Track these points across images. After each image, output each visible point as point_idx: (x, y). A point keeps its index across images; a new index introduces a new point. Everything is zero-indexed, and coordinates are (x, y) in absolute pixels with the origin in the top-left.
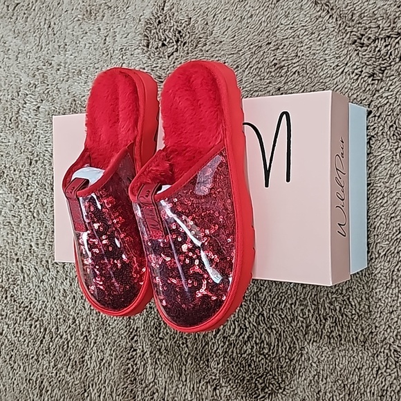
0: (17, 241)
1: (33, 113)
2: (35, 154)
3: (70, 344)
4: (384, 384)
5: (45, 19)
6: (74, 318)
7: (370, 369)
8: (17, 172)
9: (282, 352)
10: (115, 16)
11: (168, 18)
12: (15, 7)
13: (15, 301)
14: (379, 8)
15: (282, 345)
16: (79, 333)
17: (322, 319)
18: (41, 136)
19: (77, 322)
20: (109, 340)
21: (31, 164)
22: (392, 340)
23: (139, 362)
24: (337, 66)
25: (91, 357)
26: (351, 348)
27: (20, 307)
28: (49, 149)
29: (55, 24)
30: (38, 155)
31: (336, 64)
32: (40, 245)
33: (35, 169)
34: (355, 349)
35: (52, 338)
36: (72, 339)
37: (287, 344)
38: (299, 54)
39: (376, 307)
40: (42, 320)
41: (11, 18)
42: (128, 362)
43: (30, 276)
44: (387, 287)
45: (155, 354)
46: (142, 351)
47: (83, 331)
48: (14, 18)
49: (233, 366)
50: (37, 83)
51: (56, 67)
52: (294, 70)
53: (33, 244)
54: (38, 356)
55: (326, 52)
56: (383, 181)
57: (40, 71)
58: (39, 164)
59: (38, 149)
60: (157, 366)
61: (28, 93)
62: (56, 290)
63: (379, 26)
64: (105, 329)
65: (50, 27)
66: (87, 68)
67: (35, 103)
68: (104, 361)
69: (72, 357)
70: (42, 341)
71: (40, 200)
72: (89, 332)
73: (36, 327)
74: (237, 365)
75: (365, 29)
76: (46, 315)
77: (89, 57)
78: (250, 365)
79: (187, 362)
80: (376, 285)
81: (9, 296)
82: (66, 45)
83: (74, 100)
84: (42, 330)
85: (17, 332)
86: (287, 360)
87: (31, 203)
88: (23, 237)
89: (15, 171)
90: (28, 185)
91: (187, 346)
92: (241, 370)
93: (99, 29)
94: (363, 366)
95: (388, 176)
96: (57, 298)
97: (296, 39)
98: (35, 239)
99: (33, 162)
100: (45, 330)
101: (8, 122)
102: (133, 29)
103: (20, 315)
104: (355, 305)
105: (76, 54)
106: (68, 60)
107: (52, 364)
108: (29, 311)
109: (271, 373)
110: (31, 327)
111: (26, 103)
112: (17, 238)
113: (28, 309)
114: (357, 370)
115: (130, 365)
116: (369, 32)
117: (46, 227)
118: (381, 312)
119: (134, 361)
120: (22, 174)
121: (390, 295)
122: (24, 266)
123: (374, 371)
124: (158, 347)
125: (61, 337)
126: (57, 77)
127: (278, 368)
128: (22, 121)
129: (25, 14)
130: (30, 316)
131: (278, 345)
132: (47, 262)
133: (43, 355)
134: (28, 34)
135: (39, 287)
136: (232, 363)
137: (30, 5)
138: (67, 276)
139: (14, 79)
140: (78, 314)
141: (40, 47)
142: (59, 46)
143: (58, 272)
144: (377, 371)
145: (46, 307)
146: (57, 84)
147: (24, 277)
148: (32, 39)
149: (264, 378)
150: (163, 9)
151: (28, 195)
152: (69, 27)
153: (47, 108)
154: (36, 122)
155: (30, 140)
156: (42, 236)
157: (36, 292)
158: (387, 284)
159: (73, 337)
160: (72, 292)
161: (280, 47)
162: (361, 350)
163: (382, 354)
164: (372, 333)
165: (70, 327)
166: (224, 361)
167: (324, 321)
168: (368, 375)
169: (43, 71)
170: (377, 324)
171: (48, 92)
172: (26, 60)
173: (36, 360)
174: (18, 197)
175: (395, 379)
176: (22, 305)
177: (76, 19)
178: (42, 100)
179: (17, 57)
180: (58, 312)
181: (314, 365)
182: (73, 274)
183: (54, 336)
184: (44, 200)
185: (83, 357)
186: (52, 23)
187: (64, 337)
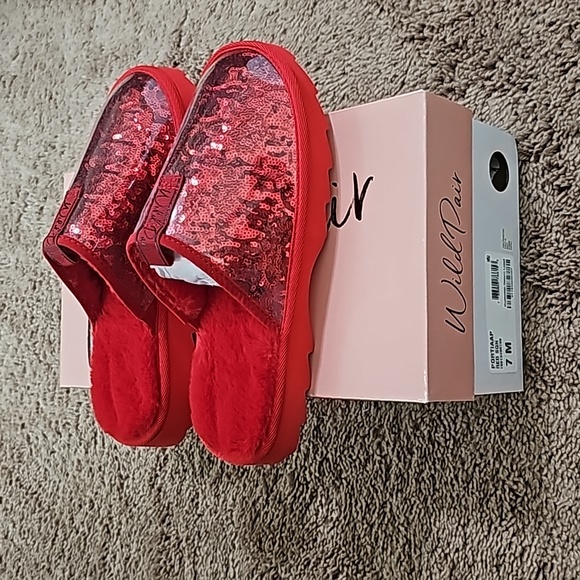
0: (22, 399)
1: (36, 216)
2: (39, 273)
3: (87, 540)
4: (499, 545)
5: (46, 90)
6: (91, 501)
7: (479, 524)
8: (19, 302)
9: (358, 513)
11: (185, 57)
12: (12, 82)
13: (21, 486)
15: (357, 504)
16: (99, 520)
17: (406, 452)
19: (96, 506)
20: (135, 528)
21: (34, 288)
22: (506, 473)
23: (173, 557)
24: (395, 76)
25: (115, 557)
26: (449, 495)
27: (27, 494)
29: (57, 94)
30: (42, 274)
31: (393, 74)
32: (48, 400)
33: (39, 294)
34: (454, 495)
35: (65, 535)
36: (89, 533)
37: (363, 501)
38: (348, 69)
39: (478, 424)
40: (54, 509)
41: (8, 97)
42: (159, 556)
43: (38, 447)
45: (194, 540)
46: (177, 538)
47: (103, 519)
48: (11, 95)
49: (293, 545)
50: (38, 176)
51: (60, 150)
52: (342, 94)
53: (40, 400)
54: (50, 564)
55: (380, 60)
57: (42, 159)
58: (44, 286)
60: (196, 559)
61: (28, 190)
62: (70, 462)
63: (443, 10)
64: (130, 511)
65: (51, 98)
67: (37, 204)
68: (130, 560)
69: (91, 559)
70: (54, 540)
71: (47, 338)
72: (110, 519)
73: (45, 521)
74: (299, 542)
75: (426, 17)
76: (59, 501)
78: (315, 540)
79: (234, 547)
81: (14, 480)
82: (70, 118)
84: (54, 525)
85: (24, 532)
86: (365, 526)
87: (36, 343)
88: (29, 392)
89: (17, 301)
90: (33, 318)
91: (233, 522)
92: (304, 550)
94: (469, 520)
96: (70, 474)
97: (342, 49)
98: (42, 392)
99: (37, 284)
100: (57, 523)
101: (8, 234)
103: (27, 505)
104: (449, 425)
105: (82, 128)
106: (74, 138)
107: (67, 573)
108: (37, 499)
109: (344, 549)
110: (40, 522)
111: (26, 206)
112: (22, 395)
113: (36, 496)
114: (460, 528)
115: (162, 562)
116: (431, 20)
118: (486, 431)
119: (167, 555)
120: (25, 303)
122: (30, 434)
123: (485, 528)
124: (196, 529)
125: (77, 532)
126: (62, 162)
128: (23, 231)
129: (23, 88)
130: (40, 505)
131: (351, 504)
132: (57, 422)
133: (56, 561)
134: (27, 114)
135: (49, 461)
136: (291, 539)
138: (81, 439)
139: (12, 176)
140: (96, 493)
141: (41, 128)
142: (63, 122)
143: (70, 435)
144: (490, 526)
145: (57, 490)
147: (31, 450)
148: (31, 119)
149: (336, 558)
150: (179, 46)
151: (33, 332)
152: (73, 94)
153: (51, 207)
156: (50, 387)
157: (46, 470)
159: (92, 530)
160: (88, 462)
161: (323, 66)
162: (464, 496)
163: (493, 498)
164: (476, 465)
165: (87, 514)
166: (281, 538)
167: (409, 457)
168: (477, 533)
169: (45, 159)
170: (482, 451)
171: (52, 186)
172: (27, 149)
173: (48, 570)
174: (21, 337)
175: (514, 535)
176: (30, 491)
178: (45, 198)
179: (16, 146)
180: (73, 494)
181: (402, 529)
182: (88, 436)
183: (69, 531)
184: (52, 336)
185: (104, 558)
186: (54, 94)
187: (81, 530)
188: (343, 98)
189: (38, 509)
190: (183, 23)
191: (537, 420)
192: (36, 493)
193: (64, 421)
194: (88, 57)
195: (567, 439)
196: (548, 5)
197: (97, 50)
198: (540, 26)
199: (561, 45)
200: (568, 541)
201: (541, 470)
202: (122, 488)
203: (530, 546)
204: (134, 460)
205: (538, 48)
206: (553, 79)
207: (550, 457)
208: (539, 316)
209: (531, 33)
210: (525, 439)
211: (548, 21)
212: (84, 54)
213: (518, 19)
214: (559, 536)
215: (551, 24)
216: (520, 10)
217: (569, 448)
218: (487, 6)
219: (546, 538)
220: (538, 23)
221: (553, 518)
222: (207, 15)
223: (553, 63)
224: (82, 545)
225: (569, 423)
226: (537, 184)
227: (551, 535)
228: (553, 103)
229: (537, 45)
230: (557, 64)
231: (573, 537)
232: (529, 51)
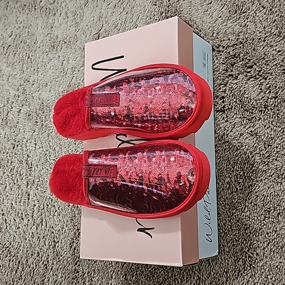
0: (3, 201)
1: (17, 114)
3: (35, 271)
4: (243, 281)
5: (26, 54)
6: (38, 252)
7: (234, 272)
8: (5, 154)
10: (69, 48)
12: (8, 48)
14: (229, 28)
16: (41, 262)
18: (21, 129)
19: (40, 255)
20: (61, 266)
21: (14, 148)
22: (247, 249)
23: (80, 281)
25: (49, 280)
26: (220, 258)
27: (3, 248)
28: (26, 137)
29: (32, 56)
30: (18, 141)
32: (18, 202)
33: (17, 151)
34: (223, 258)
35: (23, 268)
36: (36, 268)
39: (235, 226)
40: (18, 256)
41: (6, 55)
42: (73, 281)
43: (11, 225)
44: (242, 212)
45: (91, 274)
46: (83, 272)
47: (44, 261)
48: (7, 54)
49: (142, 278)
50: (19, 94)
51: (32, 83)
53: (13, 202)
56: (236, 139)
57: (22, 86)
58: (19, 147)
59: (19, 137)
60: (92, 283)
61: (13, 101)
62: (28, 233)
63: (229, 39)
64: (59, 258)
65: (29, 58)
66: (51, 82)
67: (18, 107)
68: (57, 282)
69: (36, 281)
70: (17, 271)
71: (19, 172)
72: (48, 261)
73: (13, 261)
74: (145, 276)
75: (221, 42)
76: (20, 252)
77: (52, 75)
78: (154, 276)
79: (112, 278)
80: (235, 210)
82: (38, 68)
83: (43, 103)
84: (17, 263)
87: (13, 174)
88: (7, 198)
89: (4, 153)
90: (12, 162)
91: (112, 266)
92: (148, 280)
93: (59, 57)
94: (229, 270)
95: (239, 135)
96: (28, 239)
98: (15, 198)
99: (16, 146)
100: (19, 262)
102: (80, 55)
103: (3, 253)
104: (222, 226)
105: (45, 74)
106: (40, 78)
108: (9, 250)
109: (168, 280)
110: (10, 262)
111: (12, 108)
112: (3, 199)
114: (225, 273)
116: (223, 43)
117: (22, 190)
118: (239, 230)
119: (77, 280)
120: (8, 155)
121: (244, 217)
122: (7, 218)
123: (237, 273)
124: (93, 268)
125: (30, 267)
126: (32, 89)
127: (172, 276)
128: (9, 120)
129: (14, 51)
130: (10, 253)
132: (22, 214)
133: (17, 281)
134: (15, 64)
135: (16, 232)
136: (142, 275)
137: (17, 46)
138: (34, 223)
139: (5, 93)
140: (41, 249)
141: (22, 71)
142: (34, 70)
143: (29, 220)
144: (239, 273)
145: (20, 246)
146: (32, 94)
147: (7, 226)
148: (17, 67)
151: (11, 169)
152: (40, 57)
153: (25, 110)
154: (18, 120)
155: (14, 132)
156: (19, 197)
157: (14, 236)
158: (242, 209)
159: (37, 266)
160: (37, 234)
162: (227, 258)
163: (241, 260)
164: (233, 245)
165: (35, 259)
166: (136, 274)
168: (232, 276)
169: (24, 86)
170: (237, 238)
171: (26, 100)
172: (14, 80)
174: (5, 171)
175: (250, 277)
176: (5, 246)
177: (45, 51)
178: (23, 105)
179: (8, 79)
180: (28, 249)
181: (196, 272)
182: (39, 221)
183: (25, 267)
184: (22, 171)
185: (43, 280)
186: (30, 56)
187: (31, 266)
189: (9, 255)
190: (100, 30)
191: (263, 226)
192: (8, 247)
193: (26, 213)
194: (50, 40)
195: (277, 235)
196: (278, 43)
197: (55, 38)
198: (274, 52)
199: (283, 61)
200: (275, 281)
201: (264, 249)
202: (55, 247)
203: (257, 283)
204: (62, 234)
205: (273, 61)
206: (279, 76)
207: (269, 243)
208: (267, 180)
209: (270, 54)
210: (257, 234)
211: (278, 50)
212: (48, 39)
213: (264, 48)
214: (271, 279)
215: (279, 52)
216: (265, 43)
217: (278, 240)
218: (250, 40)
219: (265, 279)
220: (273, 50)
221: (269, 270)
222: (113, 28)
223: (279, 69)
224: (32, 273)
225: (278, 228)
226: (269, 121)
227: (267, 278)
228: (278, 86)
229: (272, 60)
230: (281, 69)
231: (277, 280)
232: (268, 62)
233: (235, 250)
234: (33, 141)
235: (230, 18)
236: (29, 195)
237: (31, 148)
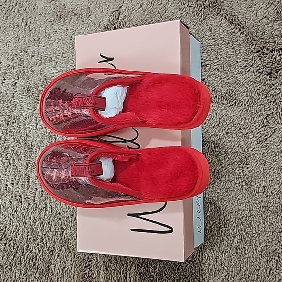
1: (11, 87)
2: (12, 117)
3: (38, 257)
4: (274, 280)
5: (23, 19)
6: (42, 238)
7: (265, 270)
9: (202, 260)
10: (80, 21)
11: (121, 25)
14: (275, 30)
15: (202, 255)
16: (46, 249)
17: (231, 236)
18: (18, 104)
19: (44, 241)
20: (70, 254)
21: (8, 124)
23: (94, 270)
24: (246, 66)
25: (55, 266)
26: (252, 256)
28: (23, 114)
29: (31, 23)
30: (14, 118)
31: (244, 65)
32: (15, 184)
33: (12, 128)
34: (254, 257)
35: (23, 253)
36: (40, 253)
37: (206, 254)
38: (219, 57)
39: (269, 229)
40: (15, 240)
42: (85, 269)
43: (6, 207)
44: (278, 215)
45: (106, 263)
46: (96, 261)
47: (49, 247)
49: (166, 270)
50: (15, 65)
51: (31, 54)
52: (215, 67)
53: (8, 184)
54: (11, 266)
55: (238, 57)
56: (275, 144)
57: (17, 57)
58: (15, 125)
59: (14, 114)
60: (108, 272)
61: (7, 72)
62: (28, 218)
63: (275, 42)
64: (67, 246)
65: (26, 25)
66: (56, 57)
67: (13, 80)
68: (66, 269)
69: (40, 266)
70: (15, 255)
71: (15, 152)
72: (54, 248)
73: (10, 245)
74: (170, 269)
75: (266, 43)
76: (19, 236)
77: (58, 49)
78: (178, 269)
79: (131, 268)
80: (269, 214)
82: (40, 39)
83: (46, 79)
84: (15, 247)
86: (206, 265)
87: (8, 153)
90: (6, 140)
92: (172, 273)
93: (67, 29)
94: (260, 268)
95: (279, 141)
96: (28, 223)
97: (217, 46)
98: (10, 180)
99: (10, 123)
100: (18, 247)
102: (94, 31)
104: (255, 227)
105: (48, 46)
106: (41, 50)
107: (23, 272)
108: (4, 233)
109: (194, 274)
110: (5, 245)
111: (5, 79)
113: (3, 232)
114: (256, 271)
115: (86, 271)
116: (269, 45)
117: (20, 171)
118: (273, 232)
119: (90, 269)
121: (279, 221)
123: (268, 272)
126: (32, 61)
127: (199, 271)
129: (6, 14)
130: (5, 237)
131: (199, 255)
132: (21, 197)
133: (15, 265)
134: (8, 29)
136: (165, 268)
137: (11, 8)
138: (37, 207)
140: (45, 235)
141: (17, 39)
142: (34, 39)
143: (29, 204)
144: (270, 272)
145: (18, 230)
146: (31, 67)
148: (11, 33)
149: (189, 278)
150: (118, 19)
151: (5, 148)
152: (42, 26)
153: (23, 84)
154: (13, 94)
155: (8, 107)
156: (17, 178)
157: (11, 219)
158: (277, 213)
160: (40, 219)
161: (205, 51)
162: (259, 258)
163: (273, 260)
164: (266, 246)
165: (38, 244)
166: (160, 267)
167: (233, 238)
168: (264, 274)
169: (21, 57)
170: (270, 240)
171: (24, 72)
172: (6, 48)
173: (9, 269)
177: (49, 20)
178: (19, 78)
180: (29, 234)
181: (225, 268)
182: (42, 205)
183: (25, 252)
184: (19, 151)
185: (48, 267)
187: (33, 252)
188: (215, 70)
189: (4, 239)
190: (121, 7)
193: (26, 197)
194: (54, 8)
197: (62, 7)
202: (63, 234)
204: (72, 221)
212: (52, 6)
222: (137, 7)
233: (268, 250)
234: (33, 120)
235: (277, 20)
236: (29, 177)
237: (31, 127)
